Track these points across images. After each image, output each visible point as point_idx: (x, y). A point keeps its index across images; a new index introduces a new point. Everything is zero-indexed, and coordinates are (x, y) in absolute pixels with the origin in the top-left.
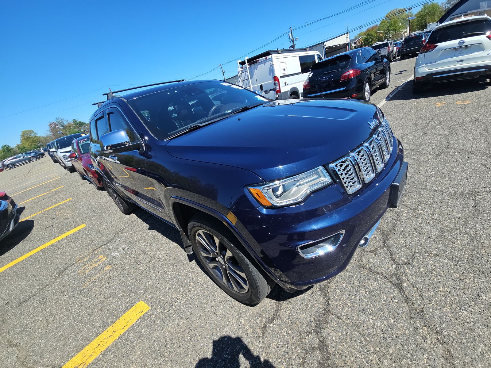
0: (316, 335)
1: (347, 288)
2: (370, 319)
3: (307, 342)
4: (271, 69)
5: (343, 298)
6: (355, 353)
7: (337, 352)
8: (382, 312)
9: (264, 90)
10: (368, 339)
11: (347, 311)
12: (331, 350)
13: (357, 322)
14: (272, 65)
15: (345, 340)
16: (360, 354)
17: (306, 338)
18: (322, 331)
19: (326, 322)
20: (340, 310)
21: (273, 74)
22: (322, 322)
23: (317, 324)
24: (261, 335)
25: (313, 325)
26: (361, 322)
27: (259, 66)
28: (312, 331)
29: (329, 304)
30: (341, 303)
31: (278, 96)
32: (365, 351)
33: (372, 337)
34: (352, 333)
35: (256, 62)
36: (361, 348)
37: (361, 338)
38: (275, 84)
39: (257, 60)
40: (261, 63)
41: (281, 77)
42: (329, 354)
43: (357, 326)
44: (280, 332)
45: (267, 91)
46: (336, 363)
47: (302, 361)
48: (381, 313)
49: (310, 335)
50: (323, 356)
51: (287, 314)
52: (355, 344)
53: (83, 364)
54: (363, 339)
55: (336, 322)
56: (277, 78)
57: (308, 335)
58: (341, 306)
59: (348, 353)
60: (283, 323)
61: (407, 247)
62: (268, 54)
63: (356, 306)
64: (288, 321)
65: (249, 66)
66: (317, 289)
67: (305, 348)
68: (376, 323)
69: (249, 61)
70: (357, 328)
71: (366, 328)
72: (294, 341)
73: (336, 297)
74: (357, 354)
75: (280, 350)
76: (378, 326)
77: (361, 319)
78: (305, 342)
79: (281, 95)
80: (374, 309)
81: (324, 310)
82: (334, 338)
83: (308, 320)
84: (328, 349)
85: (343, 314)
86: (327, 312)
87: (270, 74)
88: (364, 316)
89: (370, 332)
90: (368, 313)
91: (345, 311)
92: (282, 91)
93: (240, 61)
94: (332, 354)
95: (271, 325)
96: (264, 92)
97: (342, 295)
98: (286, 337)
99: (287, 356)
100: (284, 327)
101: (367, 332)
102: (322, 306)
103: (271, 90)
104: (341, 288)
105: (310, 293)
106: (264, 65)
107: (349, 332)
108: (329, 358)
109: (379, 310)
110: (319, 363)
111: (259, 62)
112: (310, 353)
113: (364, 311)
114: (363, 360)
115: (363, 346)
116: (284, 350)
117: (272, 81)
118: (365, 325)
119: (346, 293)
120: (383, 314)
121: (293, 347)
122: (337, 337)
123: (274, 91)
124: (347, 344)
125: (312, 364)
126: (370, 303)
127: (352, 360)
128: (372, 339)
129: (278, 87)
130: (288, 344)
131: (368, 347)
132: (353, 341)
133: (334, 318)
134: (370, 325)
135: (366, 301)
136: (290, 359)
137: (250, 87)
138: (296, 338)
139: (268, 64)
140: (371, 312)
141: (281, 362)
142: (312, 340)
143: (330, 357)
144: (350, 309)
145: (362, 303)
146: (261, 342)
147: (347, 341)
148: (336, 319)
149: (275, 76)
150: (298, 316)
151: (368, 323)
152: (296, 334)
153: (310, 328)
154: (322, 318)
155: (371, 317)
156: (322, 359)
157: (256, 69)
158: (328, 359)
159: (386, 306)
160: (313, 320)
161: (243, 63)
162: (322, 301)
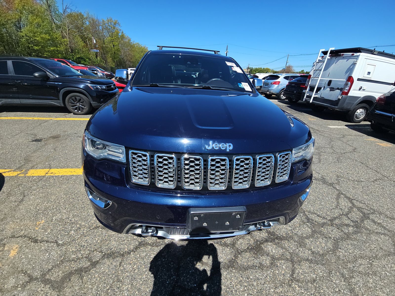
0: (102, 257)
1: (150, 259)
2: (127, 286)
3: (95, 254)
4: (351, 67)
5: (139, 260)
6: (95, 286)
7: (92, 275)
8: (138, 293)
9: (331, 86)
10: (109, 291)
11: (129, 267)
12: (93, 271)
13: (121, 278)
14: (354, 64)
15: (103, 276)
16: (95, 290)
17: (97, 252)
18: (105, 259)
19: (114, 258)
20: (128, 263)
21: (349, 73)
22: (113, 256)
23: (110, 253)
24: (91, 228)
25: (109, 252)
26: (122, 281)
27: (340, 60)
28: (104, 253)
29: (130, 253)
30: (134, 260)
31: (342, 97)
32: (99, 293)
33: (112, 293)
34: (111, 278)
35: (340, 55)
36: (100, 289)
37: (108, 286)
38: (346, 84)
39: (342, 54)
40: (344, 58)
41: (359, 80)
42: (90, 270)
43: (118, 279)
44: (97, 236)
45: (333, 88)
46: (84, 278)
47: (80, 258)
48: (136, 292)
49: (100, 253)
50: (87, 268)
51: (112, 233)
52: (102, 284)
53: (54, 174)
54: (108, 288)
55: (116, 264)
56: (353, 79)
57: (100, 252)
58: (132, 262)
59: (94, 282)
60: (104, 235)
61: (228, 290)
62: (358, 50)
63: (136, 271)
64: (107, 236)
65: (329, 58)
66: (140, 241)
67: (89, 255)
68: (125, 292)
69: (332, 52)
70: (115, 280)
71: (118, 286)
72: (93, 246)
73: (138, 255)
74: (95, 288)
75: (84, 243)
76: (123, 294)
77: (125, 280)
78: (94, 253)
79: (345, 99)
80: (138, 285)
81: (123, 253)
82: (102, 268)
83: (112, 247)
84: (93, 269)
85: (125, 266)
86: (123, 255)
87: (346, 72)
88: (128, 281)
89: (116, 290)
90: (133, 283)
91: (127, 266)
92: (350, 94)
93: (324, 50)
94: (90, 272)
95: (100, 229)
96: (330, 88)
97: (142, 258)
98: (95, 241)
99: (82, 248)
100: (101, 236)
101: (115, 288)
102: (126, 250)
103: (338, 89)
104: (148, 255)
105: (134, 238)
106: (346, 61)
107: (111, 276)
108: (87, 271)
109: (139, 290)
110: (81, 268)
111: (343, 56)
112: (87, 259)
113: (133, 279)
114: (91, 294)
115: (102, 290)
116: (85, 245)
117: (345, 80)
118: (121, 285)
119: (145, 260)
120: (136, 294)
121: (88, 248)
122: (104, 270)
123: (341, 91)
124: (101, 278)
125: (80, 264)
126: (143, 280)
127: (89, 287)
128: (110, 294)
129: (348, 88)
130: (90, 244)
131: (102, 293)
132: (104, 282)
133: (119, 262)
134: (122, 288)
135: (144, 277)
136: (80, 250)
137: (318, 78)
138: (95, 247)
139: (351, 61)
140: (135, 285)
141: (77, 247)
142: (97, 256)
143: (87, 273)
144: (131, 268)
145: (141, 275)
146: (87, 231)
147: (103, 278)
148: (118, 263)
149: (351, 76)
150: (112, 240)
151: (124, 286)
152: (98, 245)
153: (106, 251)
154: (116, 255)
155: (130, 286)
156: (85, 268)
157: (336, 63)
158: (85, 272)
159: (145, 293)
160: (113, 250)
161: (325, 53)
162: (131, 248)
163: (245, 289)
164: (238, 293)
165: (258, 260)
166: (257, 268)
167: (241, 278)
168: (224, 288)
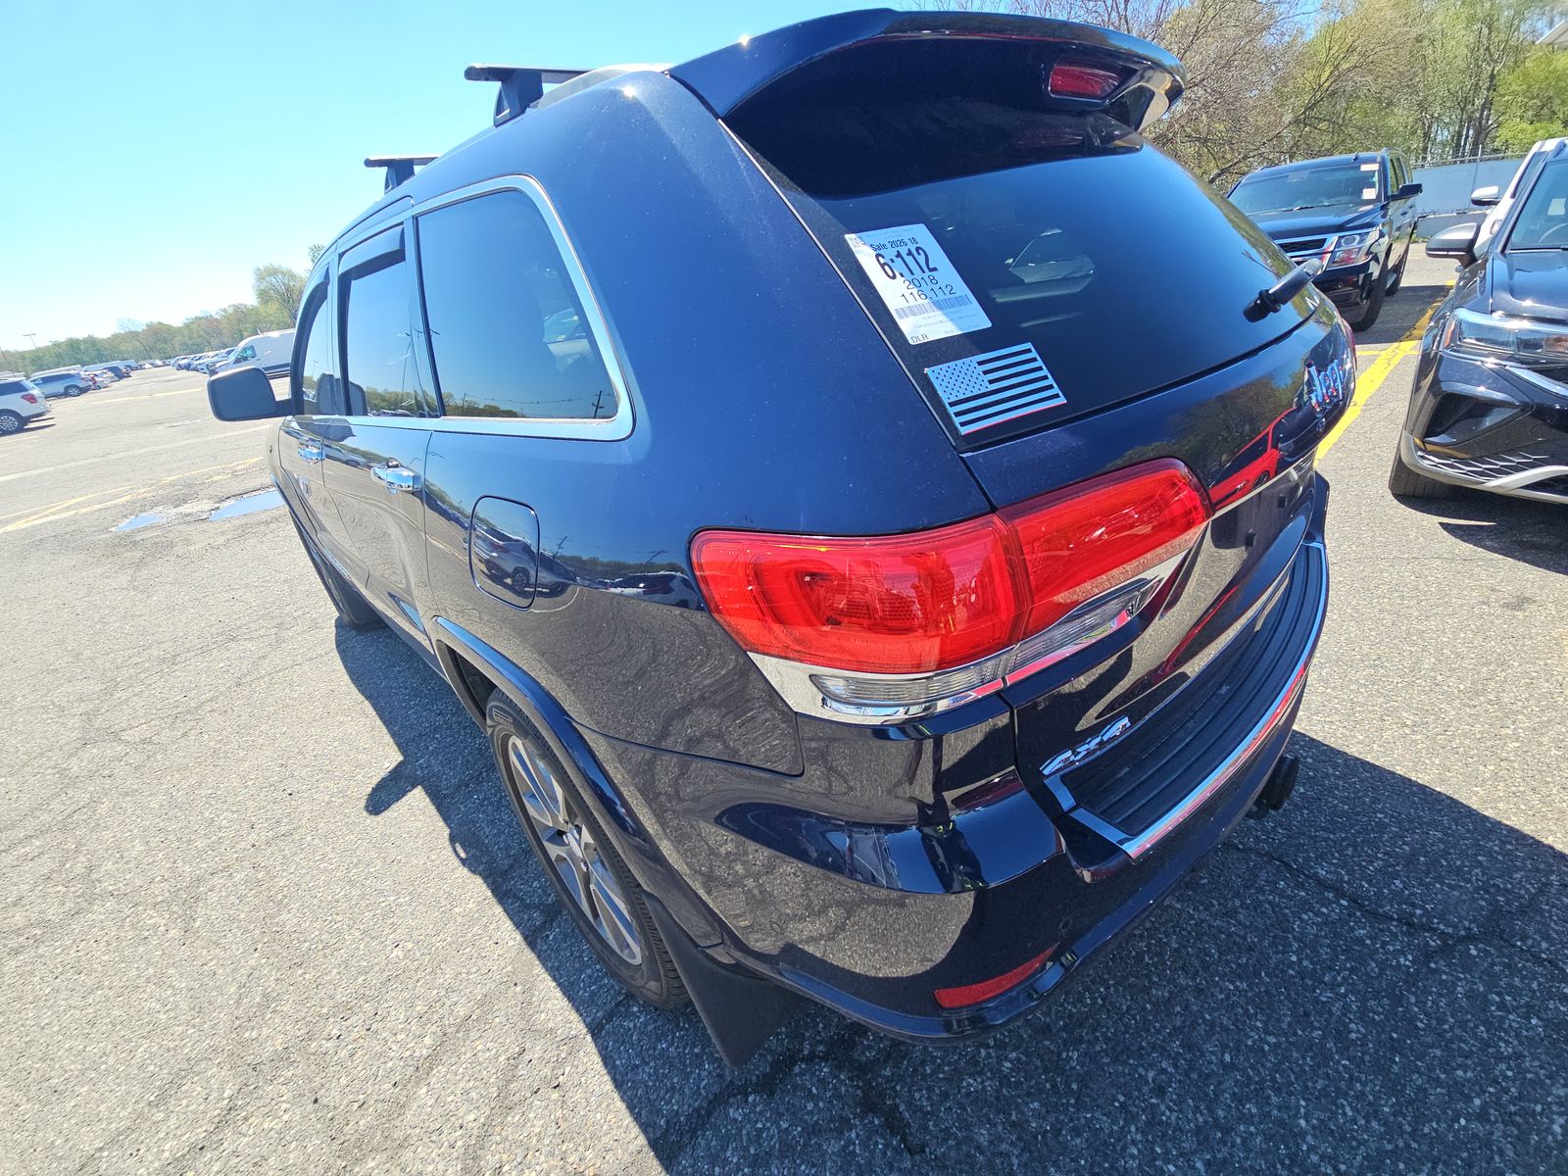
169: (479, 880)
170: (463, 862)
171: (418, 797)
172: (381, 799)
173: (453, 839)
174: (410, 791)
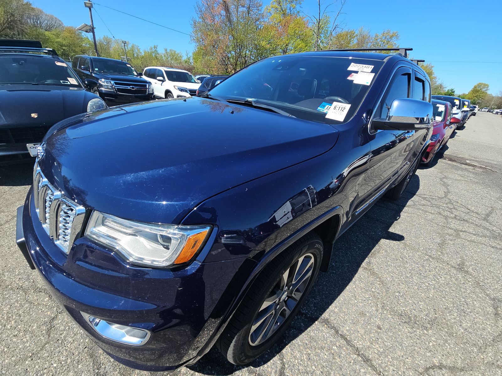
163: (63, 362)
164: (56, 355)
165: (111, 369)
166: (97, 371)
167: (77, 354)
168: (62, 337)
169: (401, 214)
170: (400, 217)
171: (391, 230)
172: (399, 238)
173: (397, 220)
174: (391, 232)
